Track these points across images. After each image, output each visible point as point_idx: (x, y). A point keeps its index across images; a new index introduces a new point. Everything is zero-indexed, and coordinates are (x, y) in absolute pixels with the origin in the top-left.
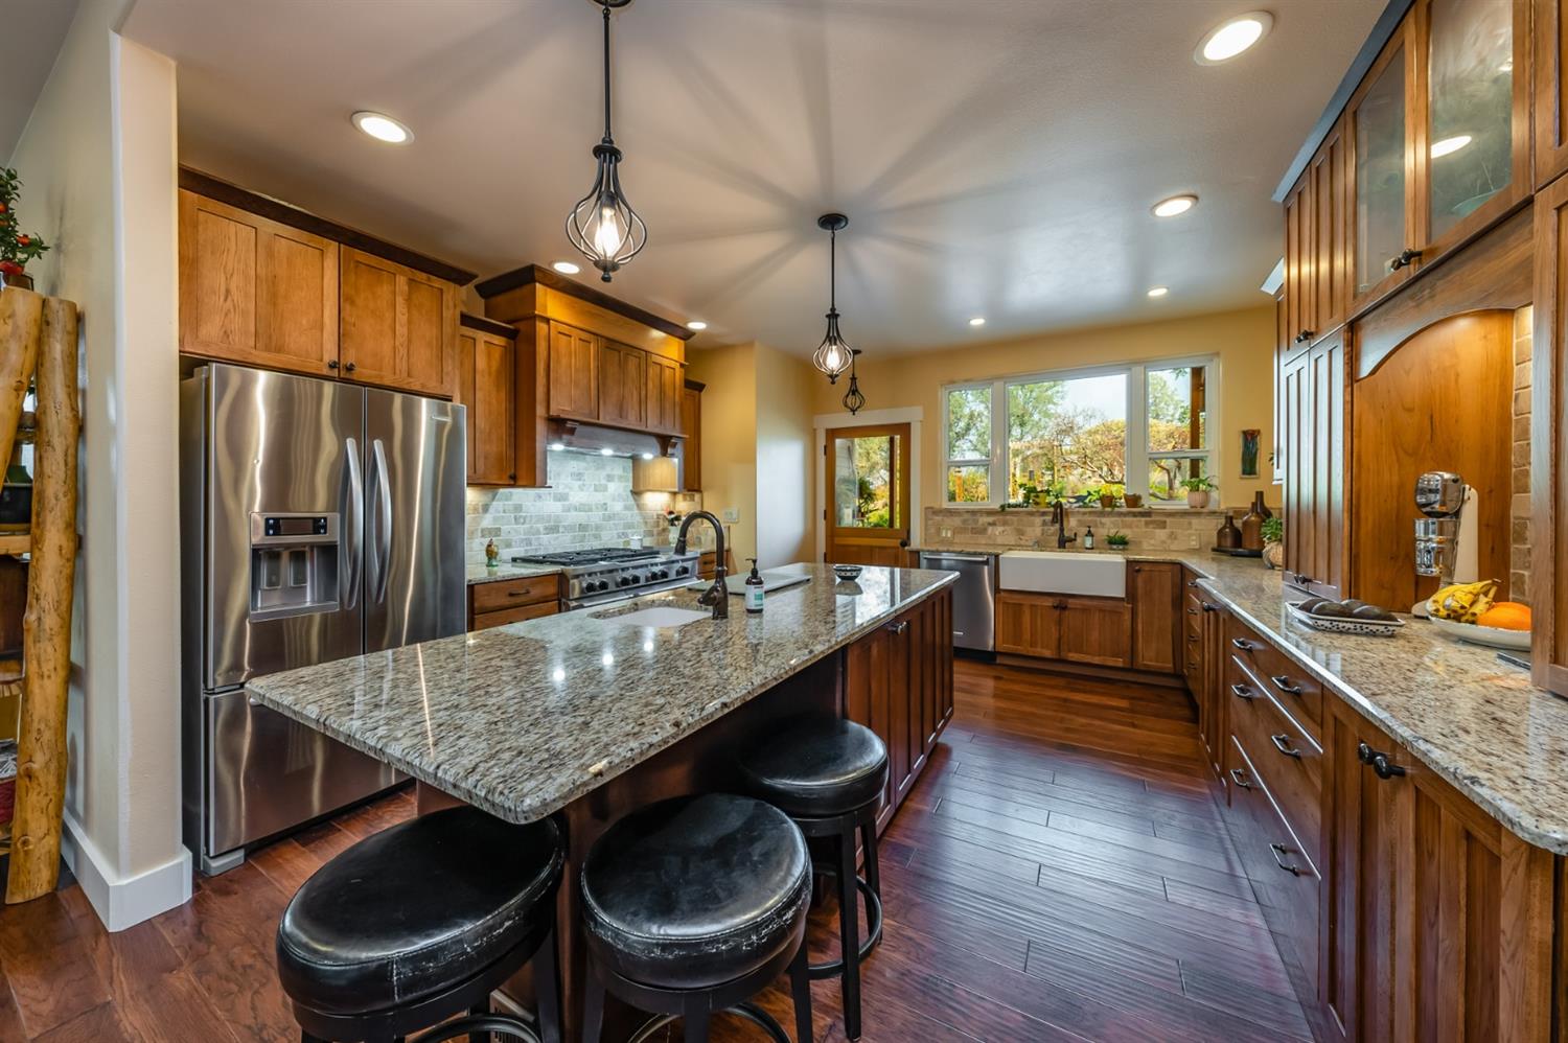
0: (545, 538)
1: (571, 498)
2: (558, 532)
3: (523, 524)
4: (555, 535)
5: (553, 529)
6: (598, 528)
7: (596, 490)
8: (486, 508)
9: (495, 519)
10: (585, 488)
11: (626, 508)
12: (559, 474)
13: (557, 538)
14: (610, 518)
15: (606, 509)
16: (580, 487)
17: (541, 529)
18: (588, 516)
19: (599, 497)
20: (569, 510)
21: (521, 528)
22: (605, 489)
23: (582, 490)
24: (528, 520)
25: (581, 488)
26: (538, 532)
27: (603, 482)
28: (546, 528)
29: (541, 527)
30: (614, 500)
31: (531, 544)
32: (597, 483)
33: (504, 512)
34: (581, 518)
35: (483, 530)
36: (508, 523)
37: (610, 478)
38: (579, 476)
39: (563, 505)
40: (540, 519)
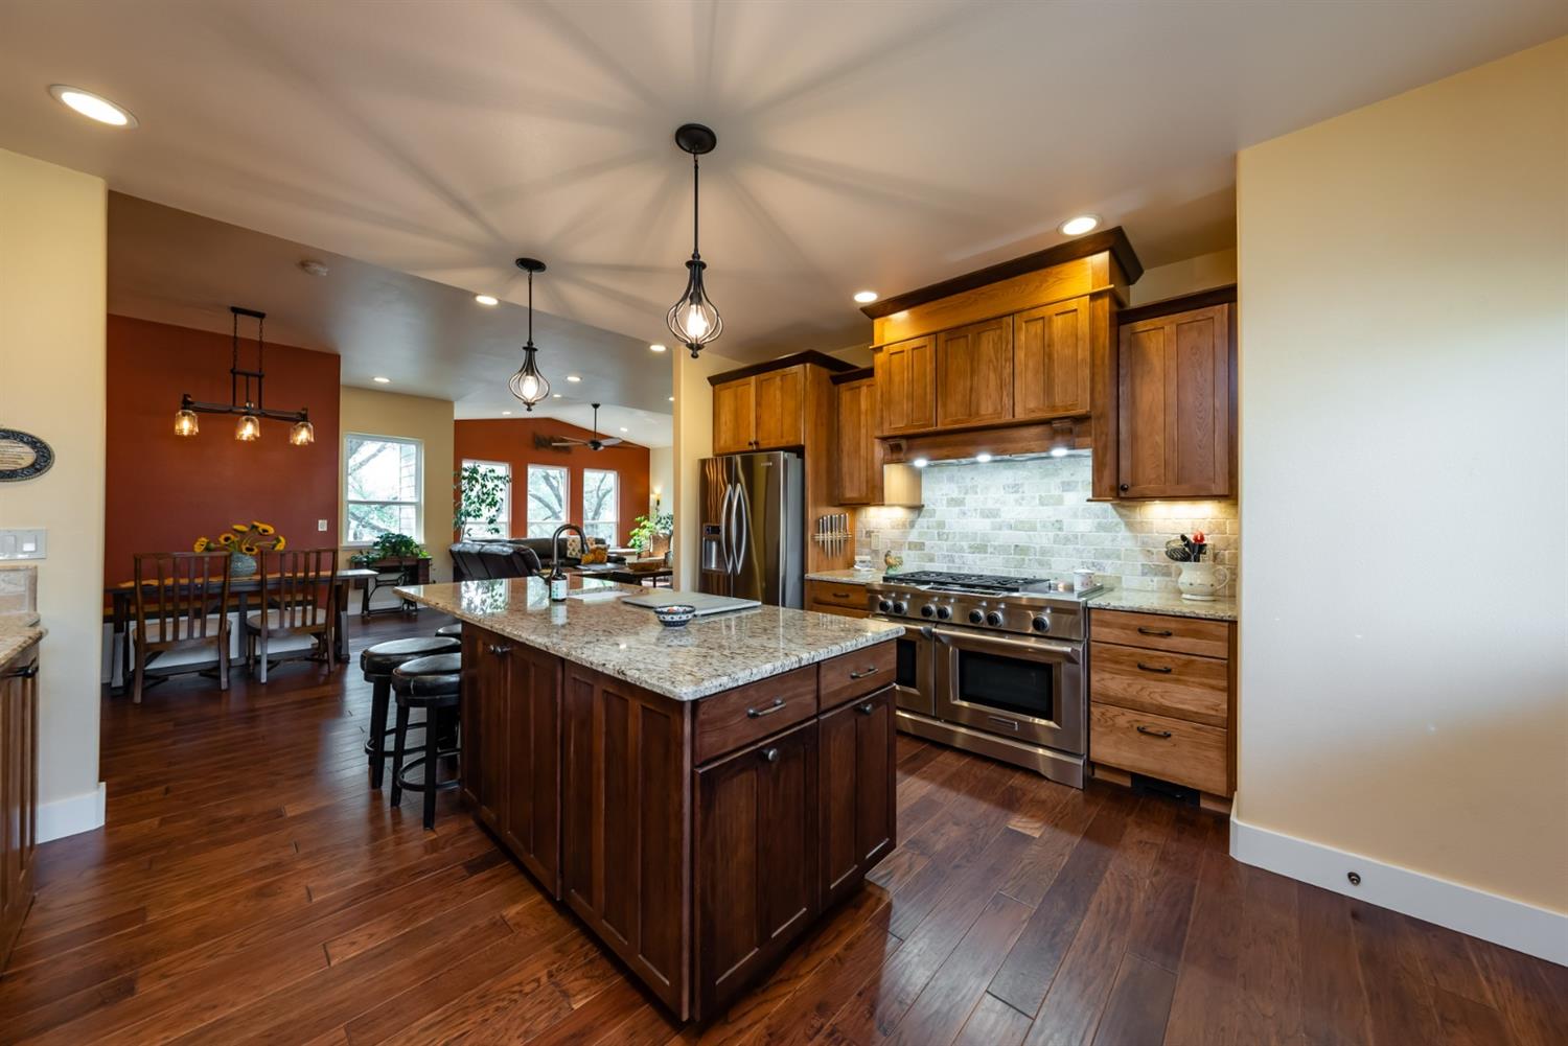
0: (969, 557)
1: (1003, 515)
2: (986, 552)
3: (946, 540)
4: (983, 555)
5: (981, 548)
6: (1044, 552)
7: (1042, 504)
8: (912, 525)
9: (920, 534)
10: (1024, 502)
11: (1101, 527)
12: (987, 488)
13: (986, 558)
14: (1067, 540)
15: (1060, 529)
16: (1016, 501)
17: (966, 547)
18: (1030, 537)
19: (1048, 513)
20: (1000, 529)
21: (945, 544)
22: (1059, 501)
23: (1020, 504)
24: (950, 537)
25: (1018, 502)
26: (962, 550)
27: (1057, 492)
28: (970, 547)
29: (965, 544)
30: (1075, 515)
31: (954, 562)
32: (1043, 494)
33: (928, 528)
34: (1021, 538)
35: (910, 543)
36: (932, 539)
37: (1067, 486)
38: (1016, 488)
39: (992, 523)
40: (964, 536)
